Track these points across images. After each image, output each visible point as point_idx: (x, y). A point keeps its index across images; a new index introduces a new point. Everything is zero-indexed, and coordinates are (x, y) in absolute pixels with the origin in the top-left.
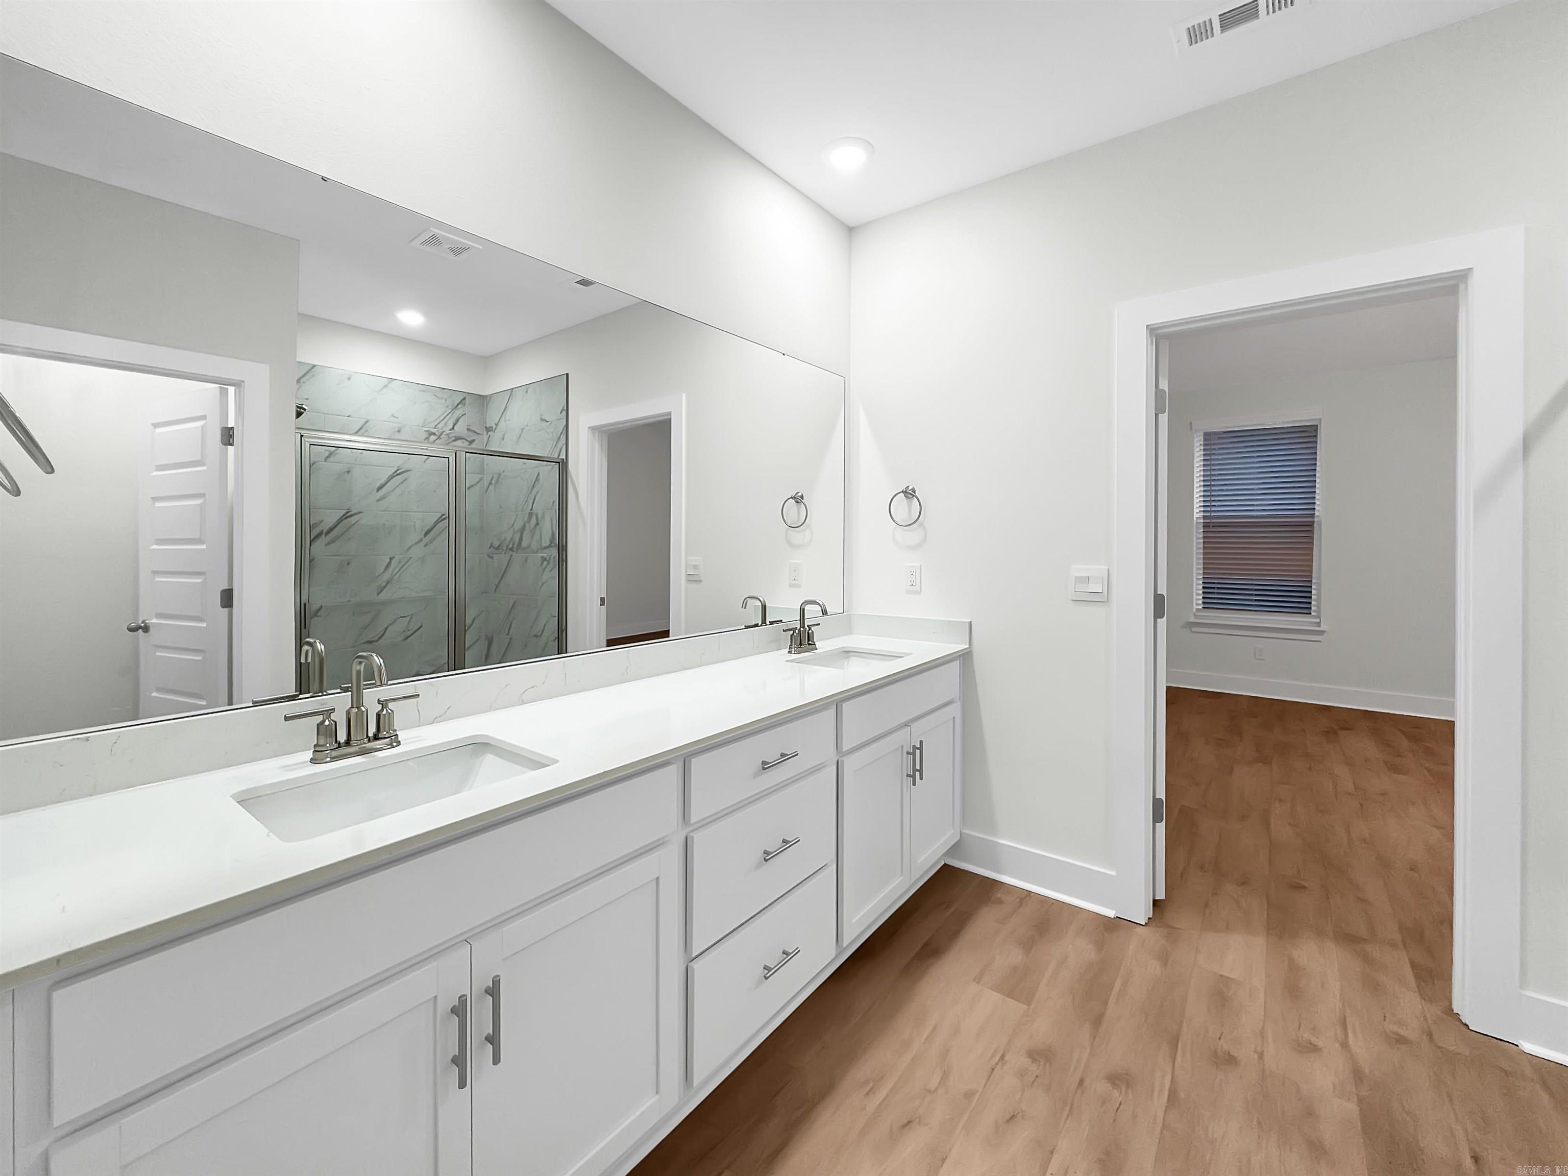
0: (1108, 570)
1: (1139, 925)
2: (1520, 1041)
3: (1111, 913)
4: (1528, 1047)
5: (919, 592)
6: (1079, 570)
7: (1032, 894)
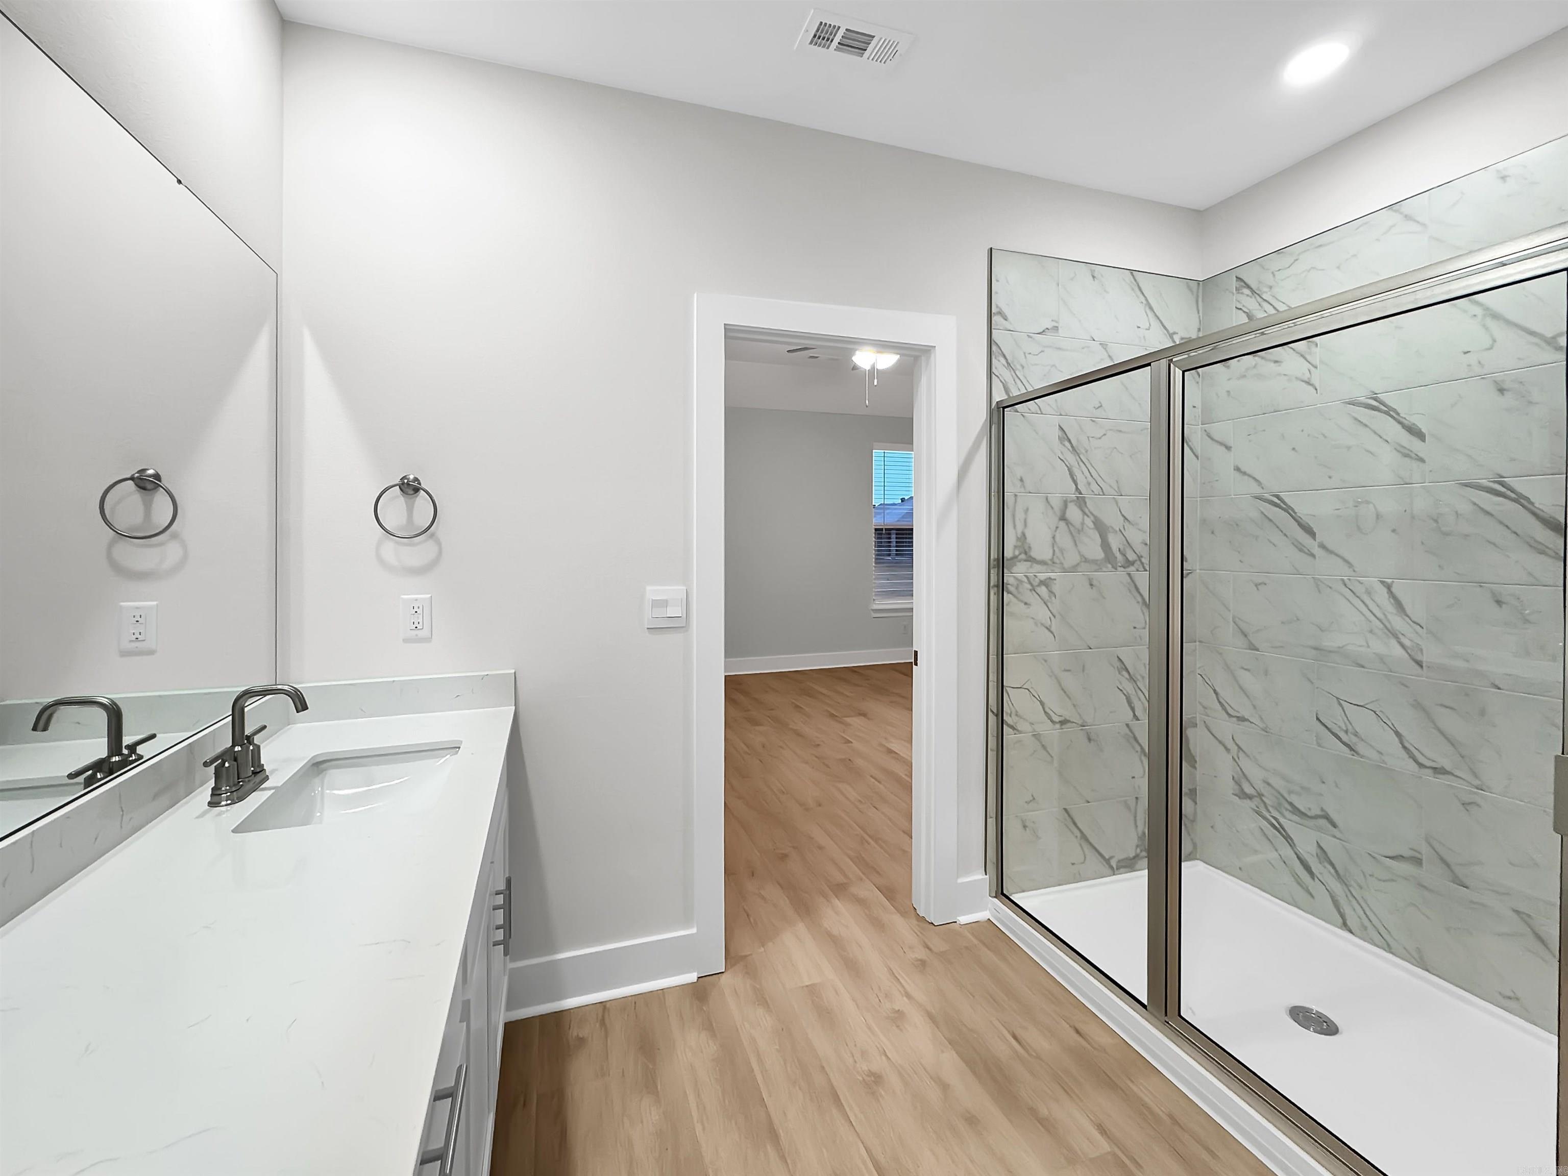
0: (686, 590)
1: (720, 974)
2: (958, 918)
3: (692, 977)
4: (963, 919)
5: (428, 640)
6: (654, 592)
7: (608, 1005)
